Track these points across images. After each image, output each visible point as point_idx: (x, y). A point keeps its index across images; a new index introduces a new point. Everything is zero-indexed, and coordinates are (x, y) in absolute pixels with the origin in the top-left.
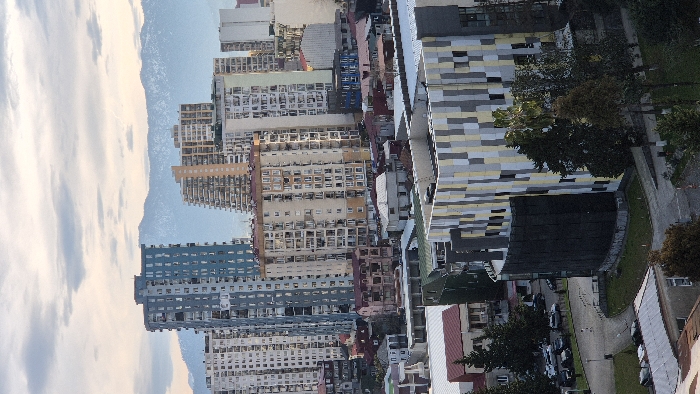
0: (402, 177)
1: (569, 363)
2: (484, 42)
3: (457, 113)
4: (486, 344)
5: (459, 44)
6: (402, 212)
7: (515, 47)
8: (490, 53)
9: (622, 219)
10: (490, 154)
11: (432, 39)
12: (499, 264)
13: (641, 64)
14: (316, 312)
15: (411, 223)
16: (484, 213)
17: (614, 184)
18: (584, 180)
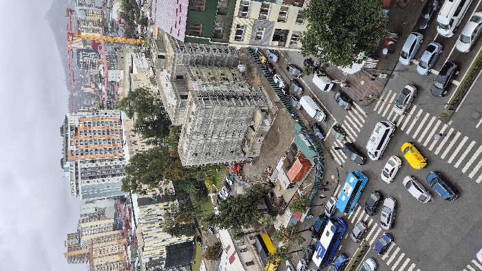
2: (156, 205)
3: (150, 225)
5: (149, 207)
6: (135, 255)
7: (164, 206)
8: (158, 208)
10: (159, 235)
11: (142, 206)
12: (163, 266)
15: (138, 258)
16: (158, 252)
18: (184, 238)
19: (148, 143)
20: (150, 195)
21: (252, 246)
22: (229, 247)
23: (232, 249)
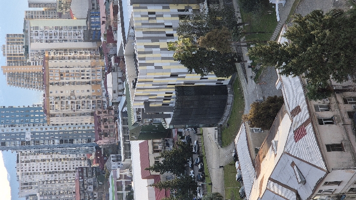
0: (120, 75)
1: (202, 170)
2: (164, 8)
4: (161, 160)
5: (151, 8)
6: (119, 92)
7: (179, 10)
8: (167, 13)
9: (230, 99)
10: (165, 64)
11: (138, 5)
12: (169, 120)
13: (241, 22)
14: (75, 142)
15: (124, 98)
16: (162, 94)
17: (226, 81)
18: (212, 78)
23: (304, 115)
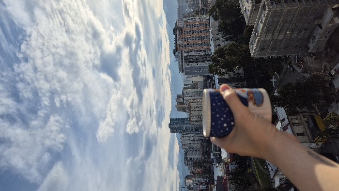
19: (227, 40)
20: (226, 76)
21: (304, 123)
22: (283, 120)
23: (286, 122)
